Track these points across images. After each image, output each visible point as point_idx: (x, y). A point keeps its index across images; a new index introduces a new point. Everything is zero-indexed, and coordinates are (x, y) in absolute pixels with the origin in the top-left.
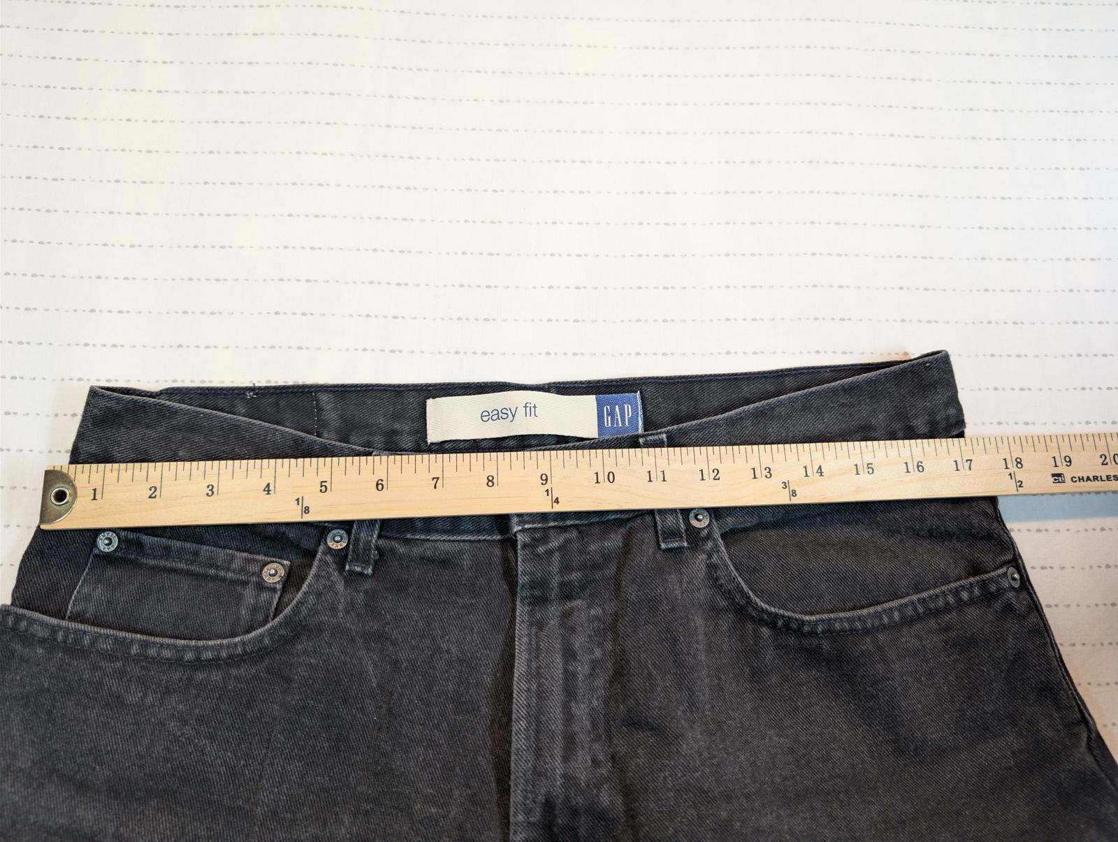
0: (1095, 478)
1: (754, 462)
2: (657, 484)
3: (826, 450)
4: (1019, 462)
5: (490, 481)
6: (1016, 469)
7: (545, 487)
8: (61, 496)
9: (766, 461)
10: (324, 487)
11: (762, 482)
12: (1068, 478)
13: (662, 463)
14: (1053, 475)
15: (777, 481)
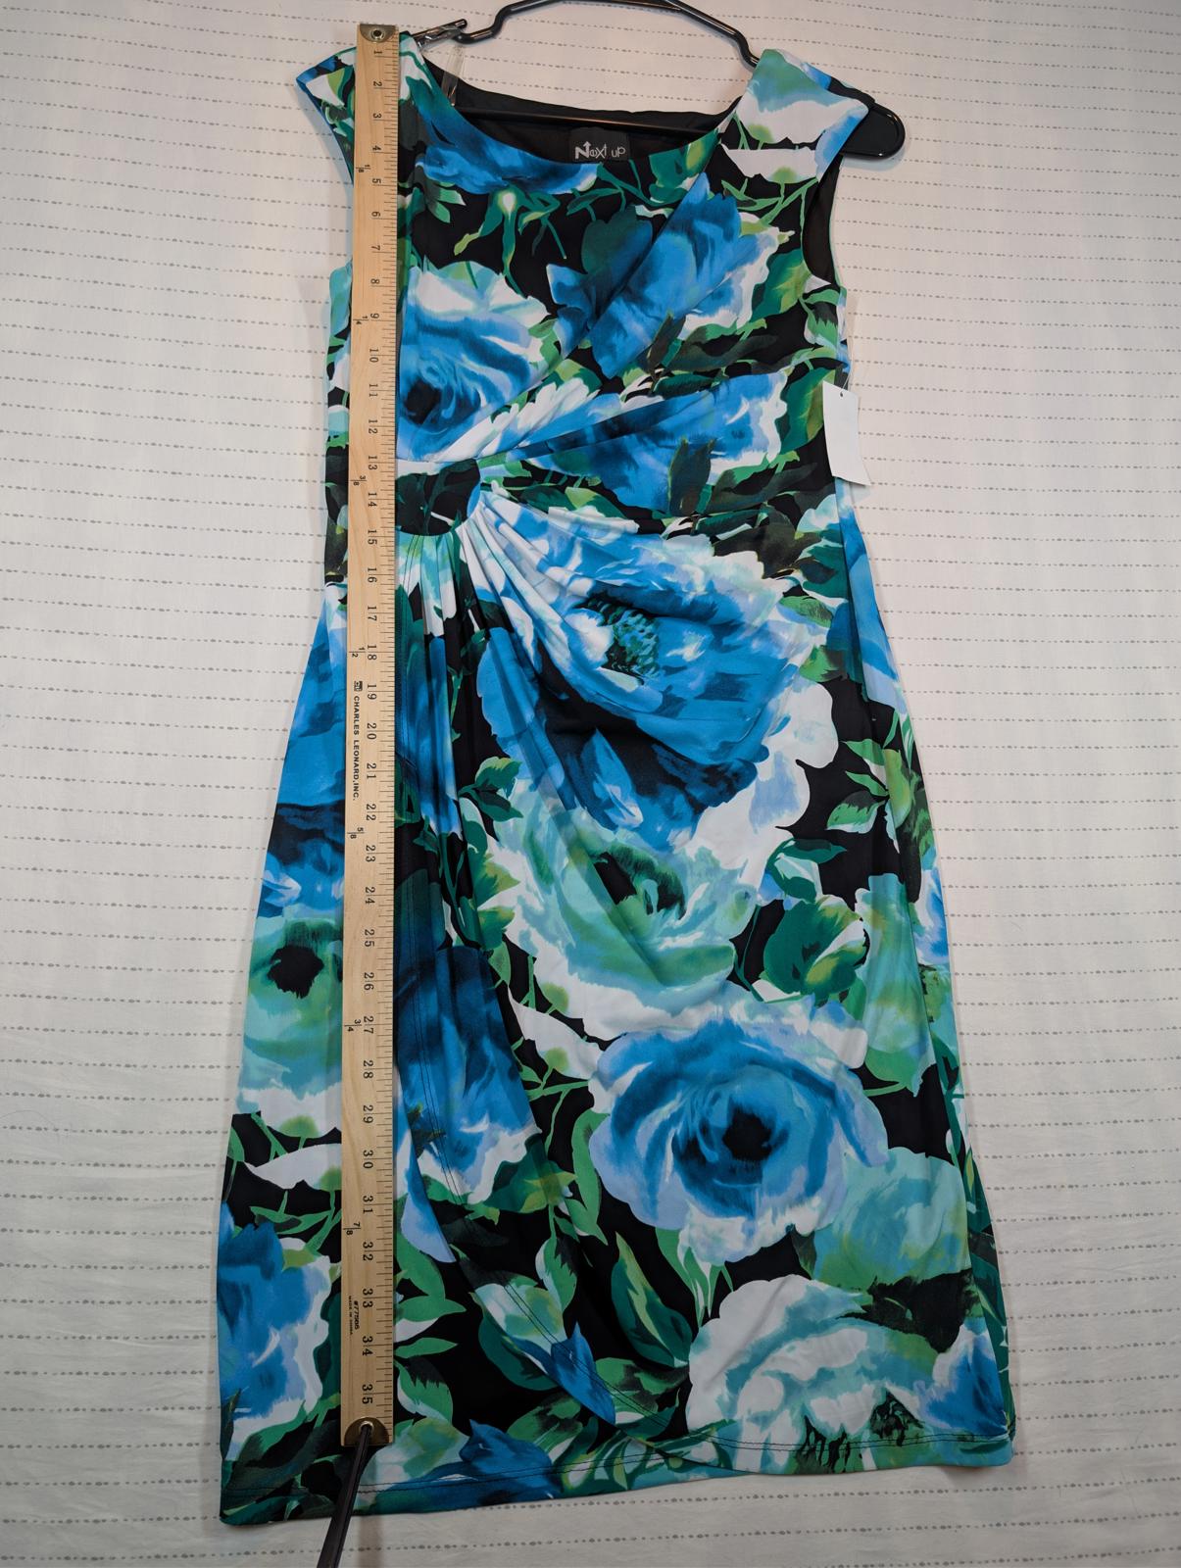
0: (357, 716)
1: (381, 458)
2: (369, 391)
3: (390, 511)
4: (373, 657)
5: (376, 281)
6: (368, 654)
7: (369, 317)
8: (377, 33)
9: (383, 467)
10: (376, 181)
11: (364, 463)
12: (357, 693)
13: (383, 395)
14: (361, 682)
15: (366, 472)
